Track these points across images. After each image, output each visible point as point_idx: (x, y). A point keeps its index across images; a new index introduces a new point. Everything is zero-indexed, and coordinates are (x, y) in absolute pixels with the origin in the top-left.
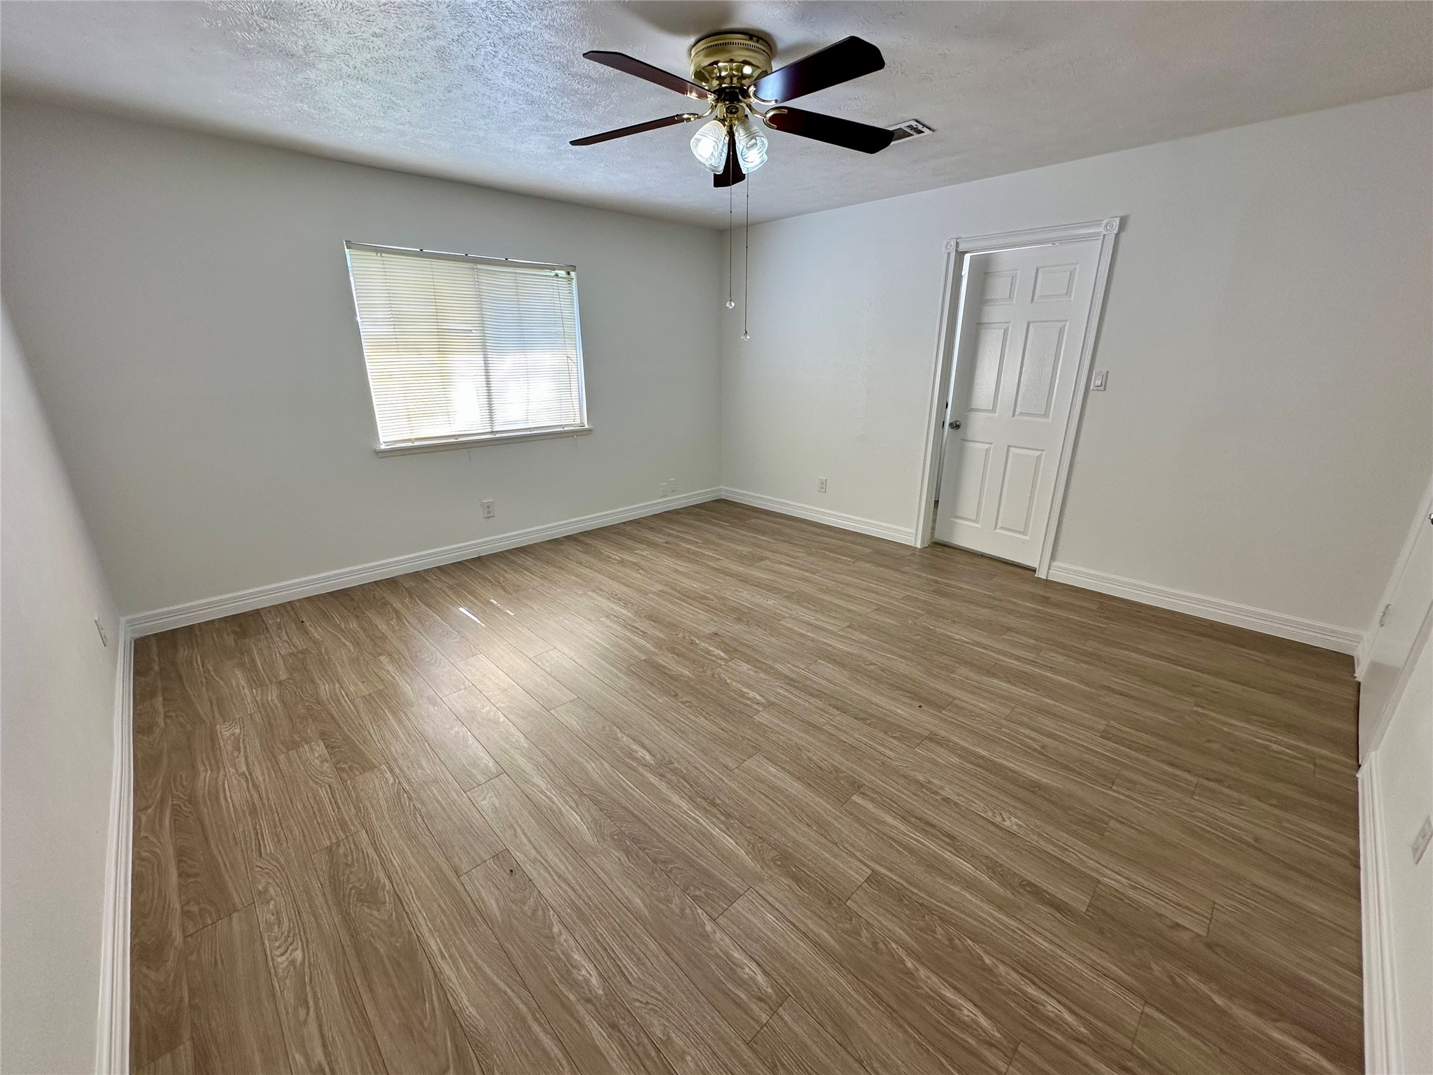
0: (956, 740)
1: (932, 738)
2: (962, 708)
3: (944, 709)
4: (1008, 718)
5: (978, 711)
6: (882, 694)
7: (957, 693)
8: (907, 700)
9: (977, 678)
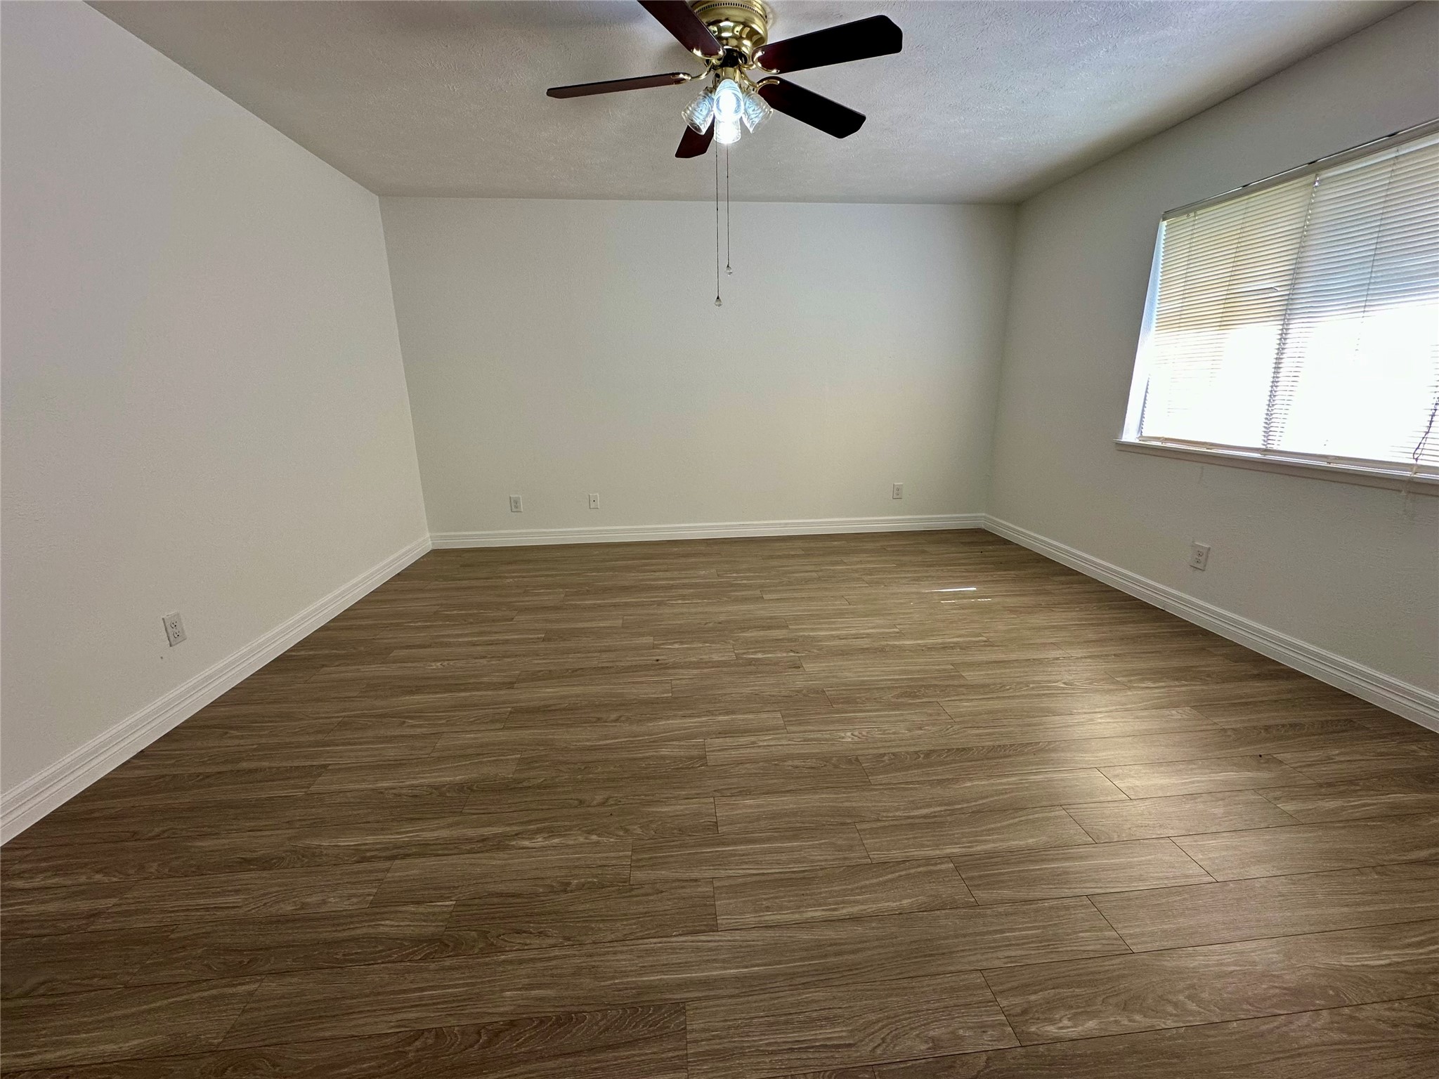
0: (490, 693)
1: (510, 685)
2: (492, 722)
3: (511, 713)
4: (438, 735)
5: (474, 728)
6: (577, 696)
7: (503, 736)
8: (551, 702)
9: (485, 770)
